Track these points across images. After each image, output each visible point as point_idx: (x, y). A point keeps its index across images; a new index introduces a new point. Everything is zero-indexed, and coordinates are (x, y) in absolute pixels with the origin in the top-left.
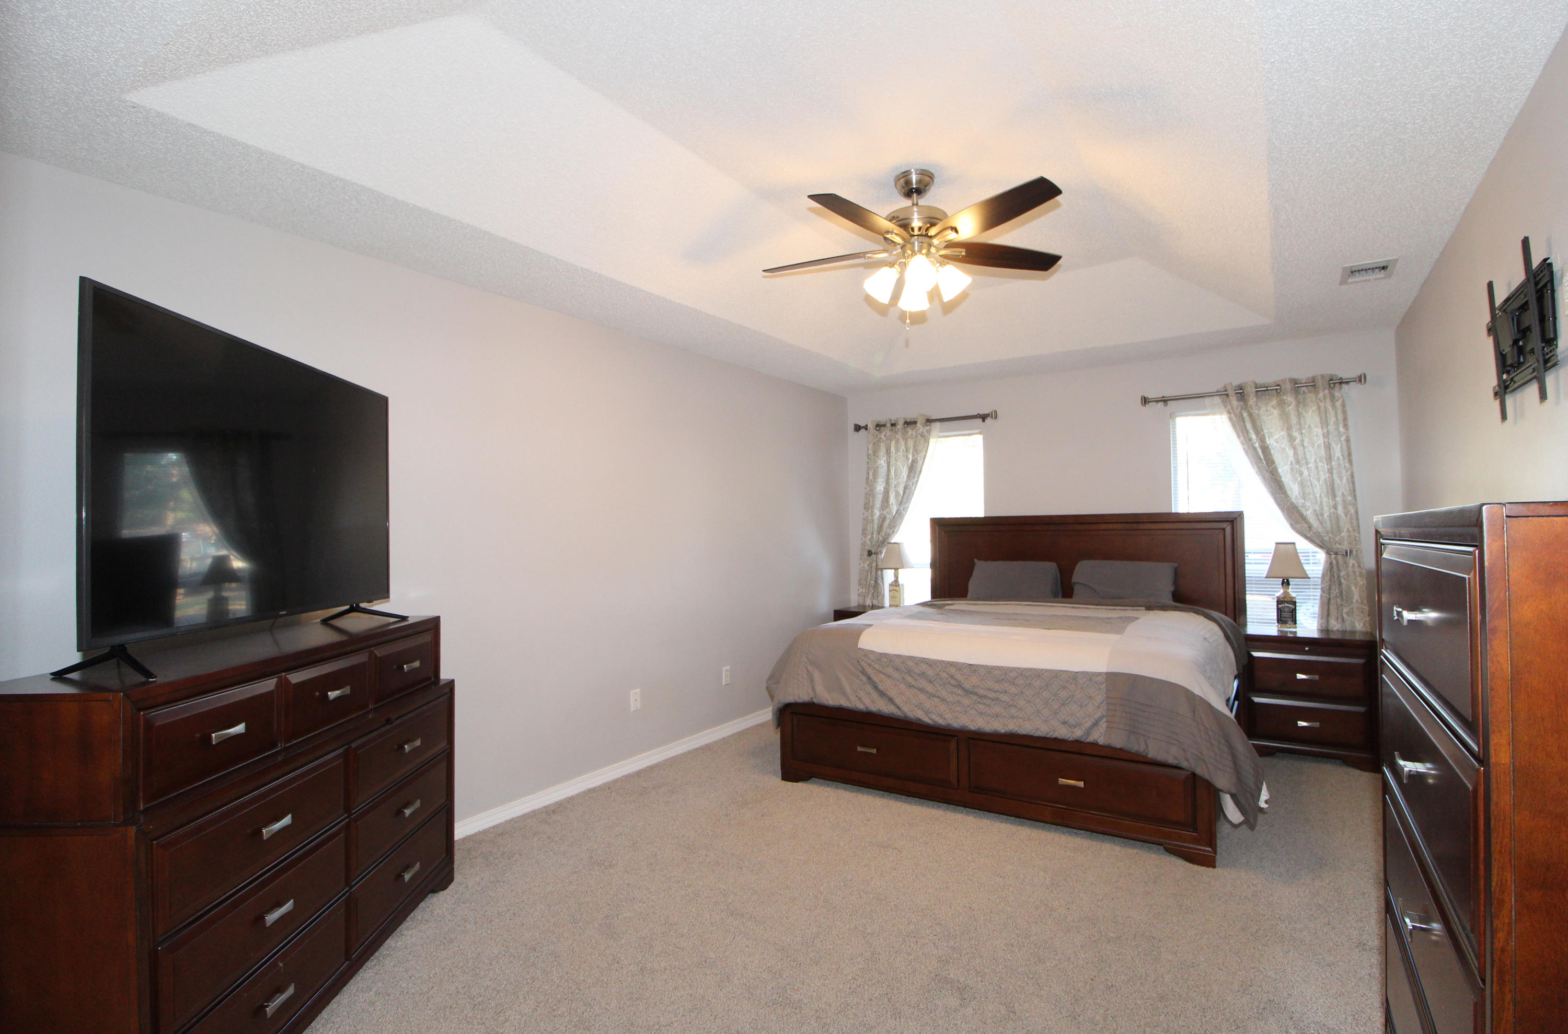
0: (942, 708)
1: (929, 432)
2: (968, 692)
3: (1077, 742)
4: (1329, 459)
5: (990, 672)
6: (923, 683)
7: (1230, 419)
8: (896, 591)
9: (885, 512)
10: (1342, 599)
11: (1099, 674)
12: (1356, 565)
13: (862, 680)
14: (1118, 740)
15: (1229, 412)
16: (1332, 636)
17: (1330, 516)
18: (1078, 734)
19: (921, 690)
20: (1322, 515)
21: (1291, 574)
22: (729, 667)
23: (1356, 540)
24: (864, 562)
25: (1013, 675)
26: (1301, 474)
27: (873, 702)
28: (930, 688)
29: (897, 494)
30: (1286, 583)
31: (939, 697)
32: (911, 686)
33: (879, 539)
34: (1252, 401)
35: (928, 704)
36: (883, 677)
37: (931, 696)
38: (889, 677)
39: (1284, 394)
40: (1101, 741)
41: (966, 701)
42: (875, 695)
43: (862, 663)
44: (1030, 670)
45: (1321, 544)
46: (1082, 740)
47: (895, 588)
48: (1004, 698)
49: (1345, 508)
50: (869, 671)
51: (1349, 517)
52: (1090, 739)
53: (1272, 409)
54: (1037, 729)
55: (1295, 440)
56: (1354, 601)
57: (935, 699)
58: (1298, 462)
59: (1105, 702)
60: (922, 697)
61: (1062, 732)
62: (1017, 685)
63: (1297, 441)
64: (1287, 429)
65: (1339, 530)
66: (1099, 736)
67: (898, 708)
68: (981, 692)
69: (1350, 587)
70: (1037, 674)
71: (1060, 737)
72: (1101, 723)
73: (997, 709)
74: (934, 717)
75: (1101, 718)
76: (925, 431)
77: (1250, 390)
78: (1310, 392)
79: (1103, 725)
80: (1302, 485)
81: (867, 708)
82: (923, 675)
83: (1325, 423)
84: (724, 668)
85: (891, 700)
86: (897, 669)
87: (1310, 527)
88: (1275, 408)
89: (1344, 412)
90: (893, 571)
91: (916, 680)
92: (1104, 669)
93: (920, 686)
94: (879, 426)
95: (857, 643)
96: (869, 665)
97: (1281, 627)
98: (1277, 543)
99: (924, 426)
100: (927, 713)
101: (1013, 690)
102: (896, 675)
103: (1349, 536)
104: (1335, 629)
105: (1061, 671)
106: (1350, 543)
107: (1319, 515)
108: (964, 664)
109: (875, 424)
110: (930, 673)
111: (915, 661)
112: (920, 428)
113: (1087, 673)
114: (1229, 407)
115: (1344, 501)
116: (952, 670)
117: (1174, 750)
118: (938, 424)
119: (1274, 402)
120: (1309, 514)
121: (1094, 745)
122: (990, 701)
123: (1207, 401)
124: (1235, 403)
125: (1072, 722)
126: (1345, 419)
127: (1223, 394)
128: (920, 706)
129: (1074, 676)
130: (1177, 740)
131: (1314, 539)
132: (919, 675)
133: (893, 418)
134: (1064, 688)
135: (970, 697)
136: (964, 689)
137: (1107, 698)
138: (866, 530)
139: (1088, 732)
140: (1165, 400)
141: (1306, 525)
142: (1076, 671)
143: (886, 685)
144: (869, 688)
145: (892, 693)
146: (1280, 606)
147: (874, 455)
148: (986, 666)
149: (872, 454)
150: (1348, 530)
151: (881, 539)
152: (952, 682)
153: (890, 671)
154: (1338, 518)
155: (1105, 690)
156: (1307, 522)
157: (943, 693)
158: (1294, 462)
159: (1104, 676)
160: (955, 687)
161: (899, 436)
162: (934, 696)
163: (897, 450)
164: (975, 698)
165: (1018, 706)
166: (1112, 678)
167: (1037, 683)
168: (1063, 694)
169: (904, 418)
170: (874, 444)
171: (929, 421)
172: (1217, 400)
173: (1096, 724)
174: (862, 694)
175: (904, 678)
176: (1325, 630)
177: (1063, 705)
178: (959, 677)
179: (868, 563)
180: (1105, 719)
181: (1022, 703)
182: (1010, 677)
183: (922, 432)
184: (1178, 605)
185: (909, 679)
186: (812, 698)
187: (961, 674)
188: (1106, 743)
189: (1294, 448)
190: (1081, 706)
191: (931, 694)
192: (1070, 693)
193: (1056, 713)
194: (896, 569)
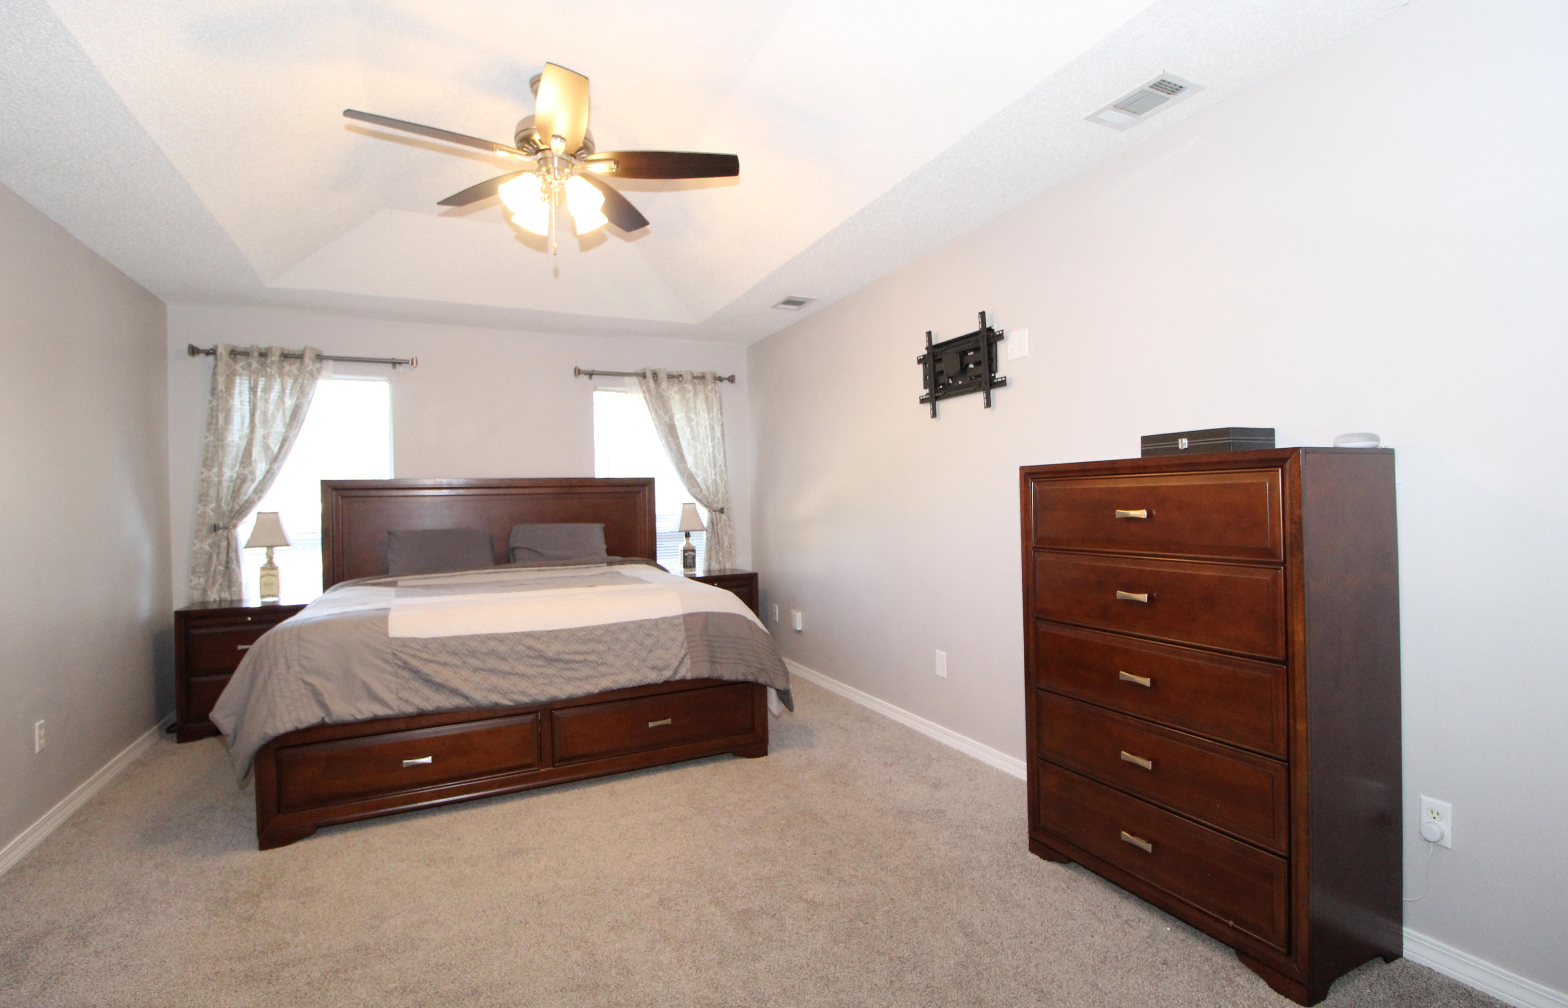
0: (524, 685)
1: (319, 371)
2: (551, 661)
3: (666, 683)
4: (713, 438)
5: (573, 635)
6: (492, 663)
7: (645, 398)
8: (272, 575)
9: (246, 472)
10: (719, 546)
11: (677, 617)
12: (727, 519)
13: (403, 677)
14: (704, 671)
15: (644, 392)
16: (713, 574)
17: (712, 482)
18: (667, 675)
19: (492, 671)
20: (708, 481)
21: (691, 529)
22: (42, 721)
23: (727, 500)
24: (202, 542)
25: (599, 632)
26: (696, 448)
27: (427, 700)
28: (504, 666)
29: (266, 447)
30: (687, 535)
31: (517, 674)
32: (476, 670)
33: (233, 507)
34: (664, 385)
35: (505, 684)
36: (435, 666)
37: (505, 674)
38: (445, 664)
39: (685, 383)
40: (689, 676)
41: (550, 671)
42: (426, 691)
43: (402, 655)
44: (615, 624)
45: (707, 504)
46: (671, 680)
47: (271, 572)
48: (592, 658)
49: (721, 476)
50: (414, 663)
51: (723, 483)
52: (678, 677)
53: (675, 395)
54: (630, 680)
55: (692, 421)
56: (725, 546)
57: (511, 677)
58: (693, 438)
59: (686, 641)
60: (494, 679)
61: (653, 677)
62: (604, 642)
63: (694, 422)
64: (686, 412)
65: (717, 492)
66: (686, 672)
67: (467, 698)
68: (567, 657)
69: (723, 536)
70: (623, 627)
71: (651, 682)
72: (685, 660)
73: (586, 671)
74: (515, 697)
75: (685, 655)
76: (314, 369)
77: (662, 376)
78: (700, 384)
79: (688, 662)
80: (695, 457)
81: (418, 708)
82: (492, 653)
83: (709, 410)
84: (37, 724)
85: (455, 692)
86: (455, 654)
87: (701, 490)
88: (676, 393)
89: (721, 403)
90: (265, 550)
91: (483, 661)
92: (679, 611)
93: (491, 667)
94: (234, 353)
95: (387, 631)
96: (414, 656)
97: (687, 571)
98: (684, 504)
99: (314, 363)
100: (504, 695)
101: (601, 647)
102: (454, 660)
103: (723, 498)
104: (715, 569)
105: (644, 620)
106: (723, 503)
107: (705, 481)
108: (541, 632)
109: (229, 349)
110: (502, 648)
111: (479, 639)
112: (309, 365)
113: (667, 618)
114: (644, 388)
115: (721, 471)
116: (529, 642)
117: (742, 669)
118: (331, 363)
119: (676, 388)
120: (699, 480)
121: (683, 681)
122: (577, 665)
123: (627, 380)
124: (652, 384)
125: (661, 664)
126: (721, 409)
127: (643, 375)
128: (494, 689)
129: (655, 623)
130: (742, 660)
131: (702, 500)
132: (487, 654)
133: (263, 345)
134: (649, 635)
135: (554, 665)
136: (546, 659)
137: (687, 637)
138: (207, 495)
139: (676, 671)
140: (591, 374)
141: (698, 489)
142: (657, 618)
143: (443, 675)
144: (415, 684)
145: (455, 682)
146: (686, 554)
147: (226, 391)
148: (569, 629)
149: (224, 390)
150: (723, 493)
151: (237, 507)
152: (531, 653)
153: (443, 658)
154: (717, 484)
155: (684, 630)
156: (699, 487)
157: (521, 669)
158: (690, 438)
159: (682, 618)
160: (534, 658)
161: (274, 371)
162: (510, 674)
163: (267, 390)
164: (561, 665)
165: (608, 663)
166: (689, 619)
167: (624, 636)
168: (649, 641)
169: (281, 349)
170: (227, 376)
171: (320, 358)
172: (635, 380)
173: (681, 662)
174: (405, 694)
175: (465, 662)
176: (709, 571)
177: (650, 651)
178: (539, 646)
179: (209, 541)
180: (688, 656)
181: (610, 659)
182: (596, 635)
183: (312, 370)
184: (625, 559)
185: (474, 662)
186: (323, 718)
187: (541, 643)
188: (695, 676)
189: (691, 427)
190: (667, 649)
191: (506, 673)
192: (655, 639)
193: (644, 661)
194: (270, 547)
